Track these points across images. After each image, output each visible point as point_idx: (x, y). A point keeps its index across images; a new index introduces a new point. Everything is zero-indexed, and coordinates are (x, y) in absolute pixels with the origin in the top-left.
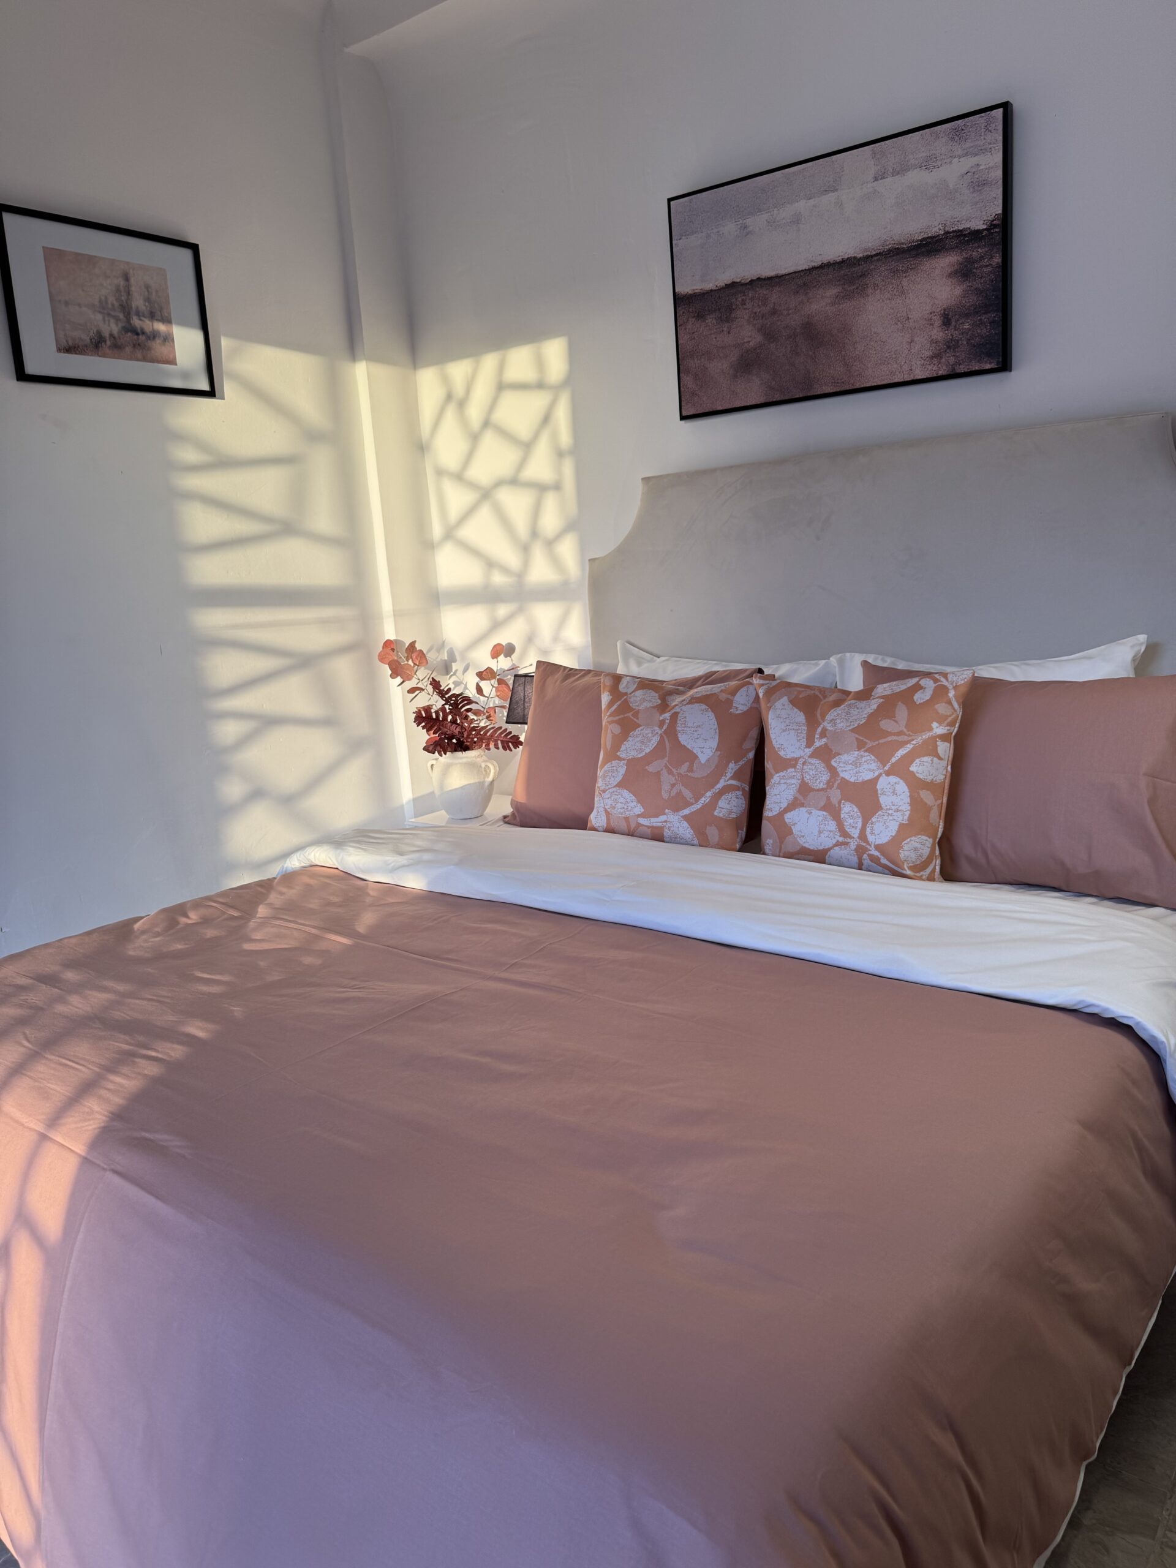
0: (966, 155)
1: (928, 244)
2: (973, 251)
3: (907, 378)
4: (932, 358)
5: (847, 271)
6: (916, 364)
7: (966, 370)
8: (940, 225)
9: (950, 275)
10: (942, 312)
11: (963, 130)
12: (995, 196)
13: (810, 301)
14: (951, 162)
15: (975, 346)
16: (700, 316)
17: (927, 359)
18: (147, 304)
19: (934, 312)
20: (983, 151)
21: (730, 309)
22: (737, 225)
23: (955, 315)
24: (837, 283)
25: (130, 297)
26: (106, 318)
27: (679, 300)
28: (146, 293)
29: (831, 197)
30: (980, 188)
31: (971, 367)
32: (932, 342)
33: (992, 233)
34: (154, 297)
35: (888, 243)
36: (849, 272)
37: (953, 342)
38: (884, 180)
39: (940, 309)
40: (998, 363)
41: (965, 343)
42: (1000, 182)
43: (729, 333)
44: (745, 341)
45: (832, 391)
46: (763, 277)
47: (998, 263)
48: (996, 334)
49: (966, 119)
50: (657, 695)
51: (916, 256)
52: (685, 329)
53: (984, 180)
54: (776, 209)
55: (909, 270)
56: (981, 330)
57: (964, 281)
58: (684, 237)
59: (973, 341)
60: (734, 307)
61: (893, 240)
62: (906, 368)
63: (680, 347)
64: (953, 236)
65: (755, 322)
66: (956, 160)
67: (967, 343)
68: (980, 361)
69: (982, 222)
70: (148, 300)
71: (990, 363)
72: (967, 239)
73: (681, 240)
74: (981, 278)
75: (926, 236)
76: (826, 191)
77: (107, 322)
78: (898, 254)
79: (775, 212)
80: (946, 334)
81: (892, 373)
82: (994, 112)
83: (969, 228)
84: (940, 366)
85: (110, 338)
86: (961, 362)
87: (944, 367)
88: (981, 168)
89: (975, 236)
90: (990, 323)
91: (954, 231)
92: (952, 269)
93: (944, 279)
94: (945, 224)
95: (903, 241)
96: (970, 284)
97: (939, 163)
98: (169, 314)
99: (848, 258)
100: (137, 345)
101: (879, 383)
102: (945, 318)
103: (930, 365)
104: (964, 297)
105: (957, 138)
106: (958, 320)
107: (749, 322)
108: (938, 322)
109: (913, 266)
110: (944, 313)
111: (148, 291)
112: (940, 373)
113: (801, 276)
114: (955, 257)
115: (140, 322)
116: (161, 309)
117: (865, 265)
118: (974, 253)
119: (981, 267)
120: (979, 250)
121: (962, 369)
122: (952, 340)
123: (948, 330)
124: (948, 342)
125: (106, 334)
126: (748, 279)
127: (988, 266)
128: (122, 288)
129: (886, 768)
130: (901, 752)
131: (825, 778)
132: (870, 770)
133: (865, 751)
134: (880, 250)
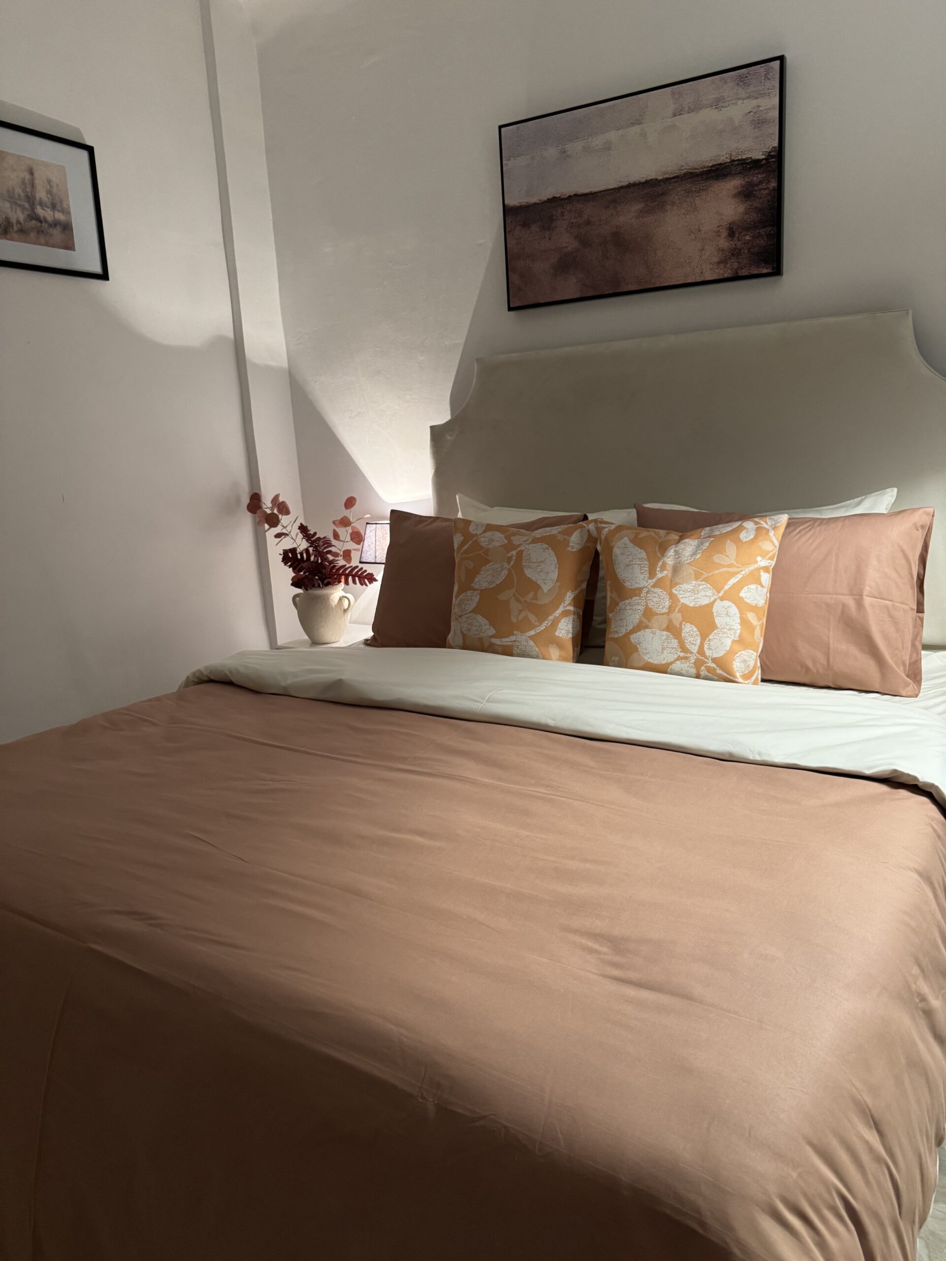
0: (749, 97)
1: (717, 170)
2: (754, 177)
3: (699, 280)
4: (719, 263)
5: (649, 190)
6: (706, 268)
7: (747, 274)
8: (727, 155)
9: (737, 195)
10: (728, 226)
11: (746, 77)
12: (772, 132)
13: (618, 214)
14: (736, 104)
15: (754, 254)
16: (526, 224)
17: (715, 264)
18: (49, 196)
19: (721, 226)
20: (762, 95)
21: (551, 219)
22: (558, 149)
23: (739, 228)
24: (641, 200)
25: (34, 189)
26: (14, 207)
27: (507, 211)
28: (48, 187)
29: (636, 129)
30: (759, 126)
31: (751, 271)
32: (719, 250)
33: (770, 162)
34: (55, 190)
35: (684, 168)
36: (651, 191)
37: (737, 251)
38: (681, 116)
39: (726, 223)
40: (773, 268)
41: (746, 251)
42: (778, 121)
43: (550, 239)
44: (564, 246)
45: (636, 289)
46: (579, 193)
47: (774, 187)
48: (771, 244)
49: (750, 69)
50: (503, 536)
51: (706, 180)
52: (513, 235)
53: (763, 119)
54: (590, 137)
55: (701, 191)
56: (760, 241)
57: (746, 201)
58: (512, 159)
59: (752, 250)
60: (554, 218)
61: (690, 166)
62: (698, 271)
63: (508, 250)
64: (737, 164)
65: (572, 231)
66: (741, 101)
67: (748, 251)
68: (758, 267)
69: (761, 153)
70: (49, 192)
71: (767, 268)
72: (748, 166)
73: (510, 161)
74: (760, 198)
75: (715, 163)
76: (632, 123)
77: (14, 210)
78: (692, 177)
79: (590, 139)
80: (731, 244)
81: (686, 275)
82: (772, 64)
83: (751, 158)
84: (725, 270)
85: (17, 224)
86: (743, 267)
87: (729, 271)
88: (761, 109)
89: (755, 164)
90: (767, 236)
91: (738, 160)
92: (737, 191)
93: (730, 199)
94: (731, 154)
95: (696, 167)
96: (751, 204)
97: (728, 103)
98: (68, 206)
99: (651, 180)
100: (40, 232)
101: (676, 283)
102: (730, 230)
103: (717, 269)
104: (746, 214)
105: (741, 84)
106: (741, 233)
107: (567, 230)
108: (724, 234)
109: (705, 188)
110: (730, 227)
111: (49, 184)
112: (726, 276)
113: (611, 193)
114: (739, 181)
115: (42, 211)
116: (61, 202)
117: (664, 186)
118: (755, 178)
119: (760, 190)
120: (759, 176)
121: (744, 272)
122: (735, 249)
123: (732, 241)
124: (733, 250)
125: (14, 221)
126: (566, 195)
127: (766, 189)
128: (27, 181)
129: (720, 595)
130: (733, 581)
131: (667, 603)
132: (706, 596)
133: (701, 581)
134: (677, 173)
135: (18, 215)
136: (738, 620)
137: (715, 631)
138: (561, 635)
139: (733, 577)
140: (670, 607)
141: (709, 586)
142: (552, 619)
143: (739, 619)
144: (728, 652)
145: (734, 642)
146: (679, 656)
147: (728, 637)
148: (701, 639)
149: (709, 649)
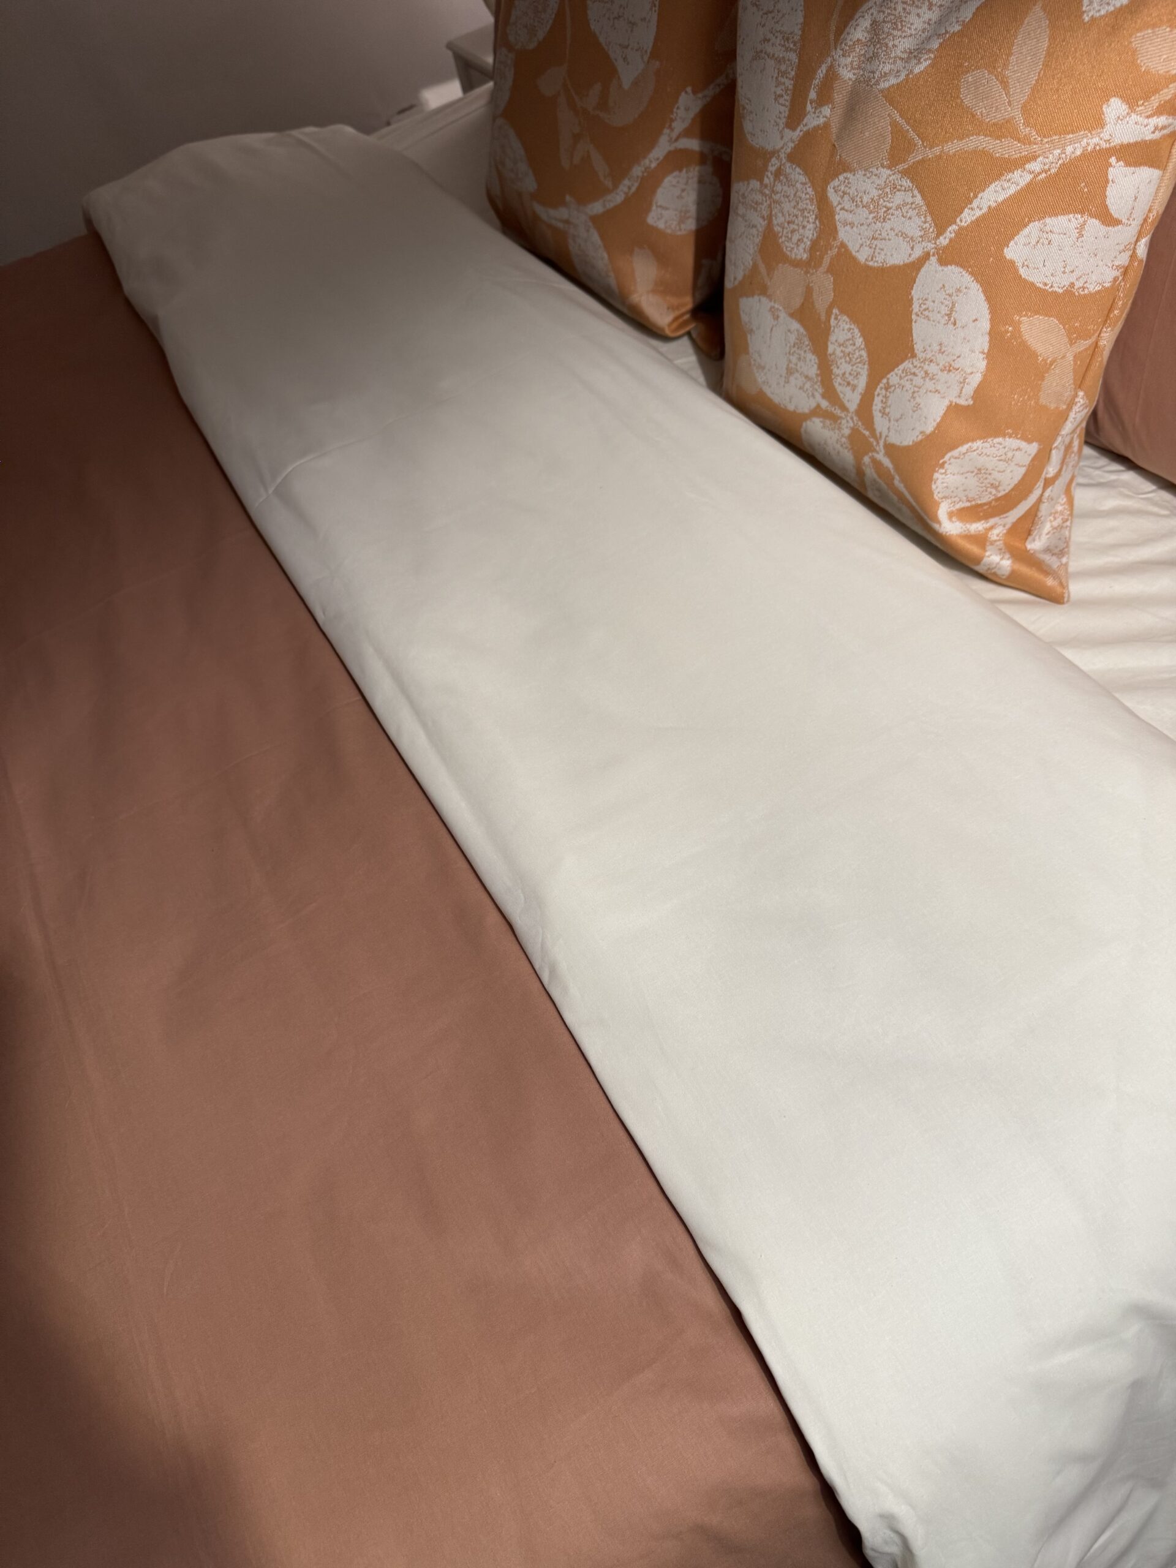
129: (944, 241)
130: (993, 195)
131: (810, 232)
132: (904, 235)
133: (905, 173)
136: (983, 342)
137: (906, 364)
138: (661, 225)
139: (998, 177)
140: (815, 244)
141: (919, 199)
142: (640, 174)
143: (987, 338)
144: (929, 438)
145: (954, 410)
146: (818, 406)
147: (937, 391)
148: (870, 376)
149: (884, 413)
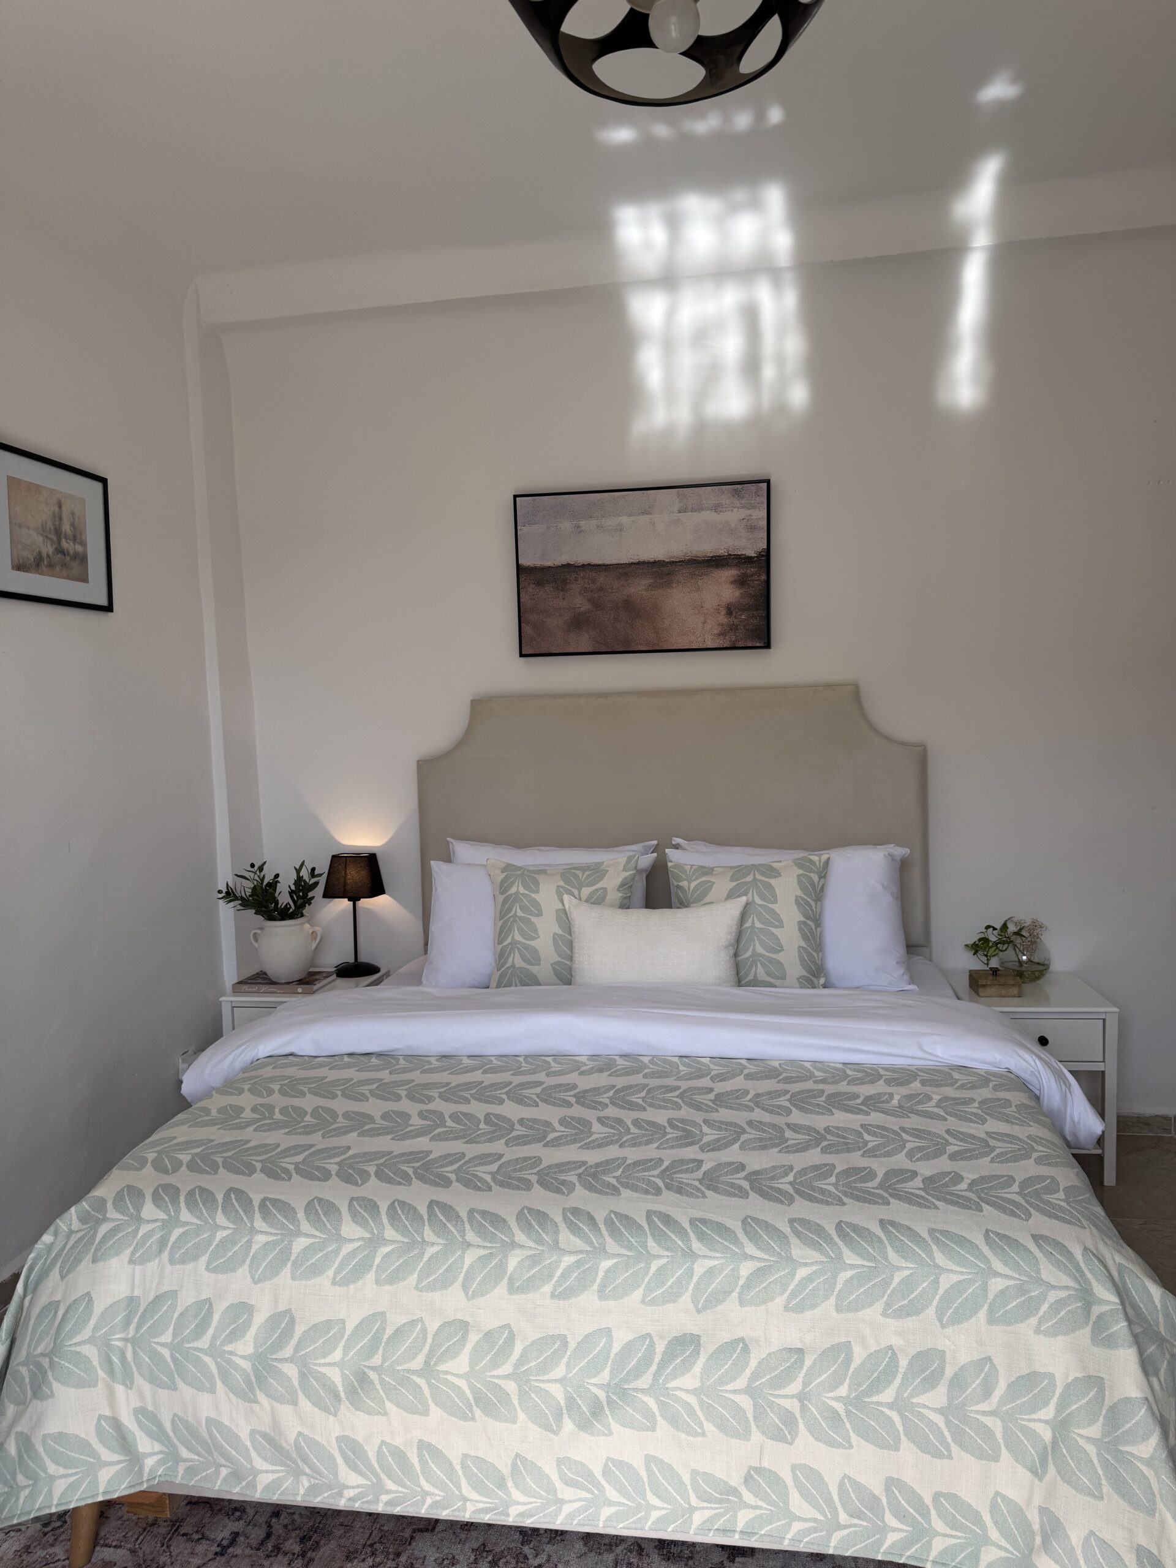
0: (743, 507)
1: (717, 560)
2: (747, 569)
3: (701, 646)
4: (718, 634)
5: (656, 569)
6: (707, 637)
7: (743, 645)
8: (726, 549)
9: (734, 582)
10: (726, 606)
11: (740, 491)
12: (761, 537)
13: (630, 585)
14: (732, 510)
15: (748, 630)
16: (540, 584)
17: (715, 635)
18: (72, 528)
19: (721, 605)
20: (753, 507)
21: (565, 582)
22: (572, 524)
23: (735, 609)
24: (649, 576)
25: (61, 522)
26: (45, 540)
27: (520, 569)
28: (72, 520)
29: (647, 517)
30: (751, 530)
31: (747, 643)
32: (719, 624)
33: (759, 560)
34: (76, 521)
35: (689, 555)
36: (659, 570)
38: (686, 513)
39: (724, 603)
40: (763, 643)
41: (742, 627)
42: (766, 529)
43: (564, 599)
44: (577, 606)
45: (643, 649)
46: (591, 564)
47: (763, 579)
48: (762, 624)
49: (742, 485)
51: (707, 567)
52: (527, 592)
53: (753, 526)
55: (704, 575)
56: (752, 620)
57: (742, 588)
58: (526, 524)
59: (747, 627)
60: (567, 581)
61: (693, 554)
62: (700, 639)
63: (521, 604)
64: (734, 558)
65: (585, 594)
66: (736, 509)
67: (744, 628)
68: (751, 641)
69: (752, 552)
70: (72, 525)
71: (758, 642)
72: (743, 561)
73: (525, 528)
74: (752, 587)
75: (716, 555)
76: (643, 513)
77: (45, 544)
78: (696, 563)
79: (603, 520)
80: (729, 620)
81: (691, 642)
82: (761, 484)
83: (745, 554)
84: (723, 640)
85: (47, 559)
86: (738, 639)
87: (727, 642)
88: (752, 517)
89: (748, 560)
90: (760, 617)
91: (734, 555)
92: (733, 579)
93: (728, 584)
94: (728, 549)
95: (698, 556)
96: (746, 590)
98: (86, 538)
99: (657, 561)
100: (64, 565)
101: (682, 648)
102: (728, 609)
103: (716, 639)
104: (742, 598)
105: (737, 496)
106: (737, 612)
107: (580, 593)
108: (723, 612)
109: (707, 573)
110: (728, 606)
111: (73, 516)
114: (736, 572)
115: (66, 544)
116: (81, 534)
117: (670, 567)
118: (748, 571)
119: (751, 581)
120: (750, 569)
121: (740, 644)
122: (733, 625)
123: (730, 618)
124: (730, 626)
125: (44, 555)
126: (579, 563)
127: (758, 580)
128: (56, 515)
134: (683, 558)
135: (48, 549)
